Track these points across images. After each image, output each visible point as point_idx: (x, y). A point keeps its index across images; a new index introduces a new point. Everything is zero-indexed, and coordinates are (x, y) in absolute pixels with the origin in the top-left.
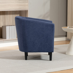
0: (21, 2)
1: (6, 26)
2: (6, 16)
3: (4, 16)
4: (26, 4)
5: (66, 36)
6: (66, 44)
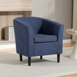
0: (24, 2)
1: (9, 27)
2: (9, 16)
3: (7, 16)
4: (30, 4)
5: (71, 38)
6: (71, 46)
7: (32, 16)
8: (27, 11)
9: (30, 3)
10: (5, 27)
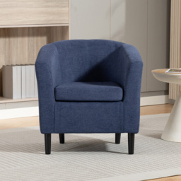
0: (50, 4)
1: (12, 65)
2: (12, 39)
3: (7, 39)
4: (64, 9)
5: (167, 92)
6: (166, 112)
7: (70, 39)
8: (56, 27)
9: (64, 7)
10: (3, 66)
